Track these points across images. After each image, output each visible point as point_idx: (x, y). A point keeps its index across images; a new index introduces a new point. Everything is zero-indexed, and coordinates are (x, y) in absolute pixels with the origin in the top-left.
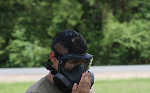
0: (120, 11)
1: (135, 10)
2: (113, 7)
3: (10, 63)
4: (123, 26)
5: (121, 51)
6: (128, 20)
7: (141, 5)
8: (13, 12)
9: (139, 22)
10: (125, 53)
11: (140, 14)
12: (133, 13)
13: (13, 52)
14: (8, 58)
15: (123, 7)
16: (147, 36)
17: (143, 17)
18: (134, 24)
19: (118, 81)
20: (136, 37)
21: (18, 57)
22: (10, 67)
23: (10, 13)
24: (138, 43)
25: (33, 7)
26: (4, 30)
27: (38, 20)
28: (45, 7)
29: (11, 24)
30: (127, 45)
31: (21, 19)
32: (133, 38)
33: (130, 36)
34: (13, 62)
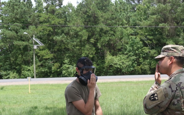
0: (113, 51)
1: (119, 50)
2: (109, 49)
3: (62, 75)
4: (114, 57)
5: (113, 69)
6: (116, 55)
7: (122, 48)
8: (64, 51)
9: (121, 56)
10: (115, 70)
11: (122, 52)
12: (118, 52)
13: (64, 70)
14: (62, 73)
15: (114, 49)
16: (125, 62)
17: (123, 53)
18: (119, 56)
19: (112, 83)
20: (120, 63)
21: (66, 72)
22: (63, 77)
23: (63, 52)
24: (121, 65)
25: (73, 49)
26: (60, 60)
27: (75, 55)
28: (78, 49)
29: (63, 57)
30: (116, 66)
31: (67, 55)
32: (119, 63)
33: (117, 62)
34: (64, 75)
